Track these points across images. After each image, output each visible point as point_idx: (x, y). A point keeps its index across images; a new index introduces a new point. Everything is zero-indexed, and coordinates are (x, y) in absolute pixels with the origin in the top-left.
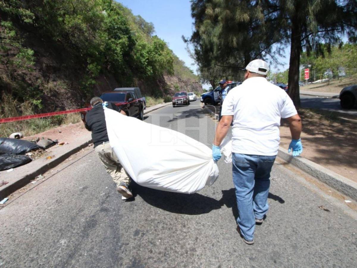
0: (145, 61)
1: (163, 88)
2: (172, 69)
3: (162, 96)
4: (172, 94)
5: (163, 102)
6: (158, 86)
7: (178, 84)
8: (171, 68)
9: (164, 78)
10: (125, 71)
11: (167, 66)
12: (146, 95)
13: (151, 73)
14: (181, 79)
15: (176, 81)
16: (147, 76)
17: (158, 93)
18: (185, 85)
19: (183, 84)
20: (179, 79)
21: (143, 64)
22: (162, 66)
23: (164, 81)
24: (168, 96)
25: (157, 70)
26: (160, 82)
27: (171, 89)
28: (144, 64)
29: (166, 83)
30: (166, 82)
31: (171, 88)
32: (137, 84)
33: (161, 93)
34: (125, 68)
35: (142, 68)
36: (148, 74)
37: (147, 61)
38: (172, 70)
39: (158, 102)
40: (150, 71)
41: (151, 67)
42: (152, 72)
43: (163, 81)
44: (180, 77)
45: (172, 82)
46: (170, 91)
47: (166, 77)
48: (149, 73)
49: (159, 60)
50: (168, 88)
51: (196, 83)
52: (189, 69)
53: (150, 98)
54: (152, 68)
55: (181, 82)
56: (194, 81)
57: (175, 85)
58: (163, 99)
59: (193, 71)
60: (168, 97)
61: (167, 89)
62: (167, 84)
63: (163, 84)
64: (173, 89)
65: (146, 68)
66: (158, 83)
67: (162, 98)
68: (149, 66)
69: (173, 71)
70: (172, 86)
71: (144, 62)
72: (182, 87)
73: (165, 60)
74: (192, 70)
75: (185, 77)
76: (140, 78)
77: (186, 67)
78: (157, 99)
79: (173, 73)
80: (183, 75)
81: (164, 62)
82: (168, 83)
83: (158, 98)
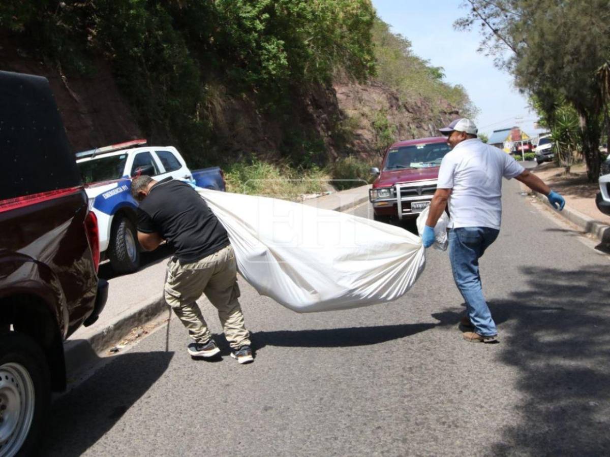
0: (257, 17)
1: (328, 129)
2: (369, 52)
3: (322, 162)
4: (364, 155)
5: (326, 185)
6: (308, 120)
7: (388, 117)
8: (362, 49)
9: (334, 92)
10: (167, 53)
11: (346, 43)
12: (254, 156)
13: (281, 66)
14: (397, 99)
15: (379, 102)
16: (263, 80)
17: (308, 149)
18: (414, 119)
19: (406, 117)
20: (394, 99)
21: (249, 31)
22: (325, 40)
23: (335, 105)
24: (350, 160)
25: (306, 57)
26: (317, 105)
27: (359, 135)
28: (255, 29)
29: (342, 113)
30: (340, 107)
31: (360, 132)
32: (218, 109)
33: (319, 147)
34: (167, 40)
35: (245, 45)
36: (269, 73)
37: (266, 16)
38: (368, 57)
39: (304, 188)
40: (276, 57)
41: (282, 42)
42: (284, 61)
43: (329, 104)
44: (394, 90)
45: (366, 110)
46: (356, 142)
47: (340, 91)
48: (271, 66)
49: (313, 13)
50: (348, 128)
51: (451, 113)
52: (424, 67)
53: (272, 168)
54: (286, 48)
55: (398, 107)
56: (444, 107)
57: (375, 117)
58: (328, 173)
59: (440, 71)
60: (349, 167)
61: (344, 132)
62: (346, 117)
63: (330, 114)
64: (367, 135)
65: (260, 48)
66: (311, 110)
67: (321, 168)
68: (274, 39)
69: (373, 59)
70: (365, 122)
71: (253, 19)
72: (401, 126)
73: (341, 15)
74: (438, 69)
75: (411, 93)
76: (233, 88)
77: (416, 59)
78: (300, 171)
79: (372, 70)
80: (407, 82)
81: (335, 20)
82: (350, 112)
83: (307, 168)
